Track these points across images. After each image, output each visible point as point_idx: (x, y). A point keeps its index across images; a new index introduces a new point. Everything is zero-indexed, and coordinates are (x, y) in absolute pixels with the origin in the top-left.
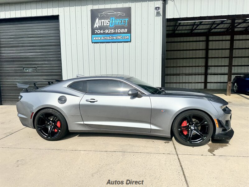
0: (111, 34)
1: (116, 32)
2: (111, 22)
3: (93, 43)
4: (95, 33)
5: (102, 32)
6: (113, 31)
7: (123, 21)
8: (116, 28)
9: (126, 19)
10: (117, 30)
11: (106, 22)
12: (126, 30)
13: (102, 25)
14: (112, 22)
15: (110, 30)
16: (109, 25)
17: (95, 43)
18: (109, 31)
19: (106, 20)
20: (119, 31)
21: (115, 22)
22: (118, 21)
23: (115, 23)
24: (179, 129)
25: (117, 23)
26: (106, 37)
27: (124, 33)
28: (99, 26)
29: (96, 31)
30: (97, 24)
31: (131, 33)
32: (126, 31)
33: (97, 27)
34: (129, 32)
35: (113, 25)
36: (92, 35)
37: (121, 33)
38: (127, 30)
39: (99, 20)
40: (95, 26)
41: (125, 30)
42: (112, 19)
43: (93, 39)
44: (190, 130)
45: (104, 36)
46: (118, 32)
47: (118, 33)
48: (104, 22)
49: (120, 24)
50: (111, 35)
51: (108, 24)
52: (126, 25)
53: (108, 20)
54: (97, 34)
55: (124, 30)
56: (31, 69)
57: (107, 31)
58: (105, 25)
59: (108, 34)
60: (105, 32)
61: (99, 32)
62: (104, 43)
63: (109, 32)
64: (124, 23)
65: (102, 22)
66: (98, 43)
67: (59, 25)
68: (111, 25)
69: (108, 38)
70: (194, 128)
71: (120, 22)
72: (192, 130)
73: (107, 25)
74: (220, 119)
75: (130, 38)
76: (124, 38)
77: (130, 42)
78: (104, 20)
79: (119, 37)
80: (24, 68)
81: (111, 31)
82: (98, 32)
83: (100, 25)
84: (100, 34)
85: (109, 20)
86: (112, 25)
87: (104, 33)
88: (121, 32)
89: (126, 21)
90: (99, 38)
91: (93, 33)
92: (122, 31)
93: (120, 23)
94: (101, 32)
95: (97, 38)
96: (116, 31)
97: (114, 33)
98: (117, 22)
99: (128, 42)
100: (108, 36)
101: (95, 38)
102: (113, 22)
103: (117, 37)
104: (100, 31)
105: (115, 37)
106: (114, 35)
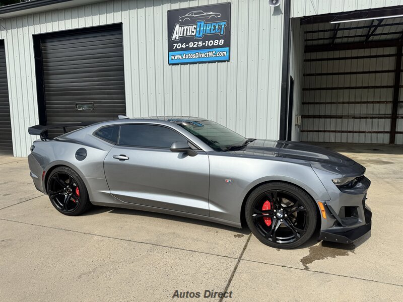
0: (198, 48)
1: (206, 45)
2: (198, 29)
3: (170, 65)
4: (174, 48)
5: (184, 47)
6: (201, 44)
7: (217, 27)
8: (205, 38)
9: (222, 23)
10: (207, 42)
11: (191, 30)
12: (222, 42)
13: (185, 35)
14: (200, 29)
15: (197, 43)
16: (194, 34)
17: (173, 64)
18: (194, 44)
19: (191, 27)
20: (210, 43)
21: (205, 28)
22: (210, 28)
23: (205, 31)
24: (254, 215)
25: (207, 31)
26: (189, 55)
27: (219, 46)
28: (179, 37)
29: (176, 45)
31: (229, 47)
33: (177, 38)
34: (227, 44)
35: (201, 34)
36: (169, 51)
37: (213, 47)
38: (223, 41)
39: (179, 26)
40: (174, 37)
42: (201, 25)
43: (170, 59)
44: (275, 217)
45: (187, 52)
46: (209, 45)
47: (208, 47)
48: (187, 30)
49: (212, 32)
50: (198, 51)
51: (193, 32)
52: (222, 33)
53: (194, 26)
54: (177, 50)
55: (219, 42)
56: (85, 106)
57: (191, 45)
58: (188, 34)
59: (193, 49)
60: (189, 46)
62: (188, 64)
63: (195, 46)
64: (219, 31)
65: (184, 30)
66: (178, 64)
67: (122, 38)
68: (197, 35)
69: (194, 56)
70: (282, 216)
71: (212, 28)
72: (278, 219)
73: (191, 35)
74: (329, 204)
75: (228, 55)
76: (218, 54)
77: (228, 61)
78: (187, 27)
79: (211, 54)
80: (77, 104)
81: (198, 45)
82: (178, 47)
83: (182, 35)
84: (182, 49)
85: (196, 26)
86: (199, 34)
87: (187, 49)
88: (214, 44)
89: (223, 27)
90: (180, 57)
91: (171, 49)
92: (216, 42)
93: (212, 30)
94: (182, 46)
95: (176, 57)
97: (204, 47)
98: (207, 28)
99: (224, 61)
100: (193, 53)
101: (173, 57)
102: (202, 29)
103: (208, 54)
104: (180, 44)
105: (203, 55)
106: (202, 51)
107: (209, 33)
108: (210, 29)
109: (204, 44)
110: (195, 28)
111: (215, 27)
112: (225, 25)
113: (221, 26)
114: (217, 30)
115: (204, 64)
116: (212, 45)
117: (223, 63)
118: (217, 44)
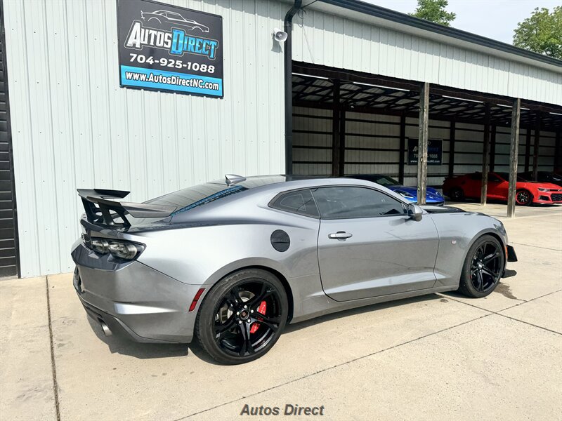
0: (174, 70)
1: (189, 68)
2: (175, 41)
3: (122, 86)
4: (132, 60)
5: (151, 62)
6: (181, 65)
7: (204, 46)
8: (186, 57)
9: (212, 43)
10: (190, 64)
11: (162, 39)
12: (212, 69)
13: (152, 43)
14: (178, 41)
15: (173, 62)
16: (169, 46)
17: (129, 87)
18: (169, 63)
19: (162, 34)
20: (195, 67)
21: (186, 43)
22: (194, 44)
23: (185, 47)
25: (189, 47)
26: (161, 77)
27: (207, 74)
28: (141, 44)
29: (135, 56)
30: (138, 36)
31: (221, 77)
32: (213, 71)
33: (138, 46)
34: (219, 74)
35: (180, 50)
36: (121, 63)
37: (199, 73)
38: (214, 67)
39: (141, 27)
40: (130, 43)
41: (210, 67)
42: (179, 35)
43: (123, 76)
45: (156, 72)
46: (193, 68)
47: (192, 72)
48: (155, 37)
49: (197, 51)
50: (176, 74)
51: (167, 43)
52: (212, 56)
53: (167, 34)
54: (135, 64)
55: (208, 68)
57: (164, 62)
58: (158, 44)
59: (166, 68)
60: (160, 63)
61: (141, 59)
62: (157, 91)
63: (170, 65)
64: (207, 52)
65: (150, 36)
66: (139, 88)
68: (174, 49)
69: (168, 80)
71: (197, 45)
73: (163, 47)
75: (221, 89)
76: (208, 86)
77: (221, 98)
78: (155, 32)
81: (175, 64)
82: (139, 60)
83: (146, 42)
84: (146, 65)
85: (171, 35)
86: (177, 49)
87: (156, 66)
88: (201, 70)
89: (213, 47)
90: (143, 77)
91: (124, 58)
92: (204, 68)
93: (197, 48)
94: (148, 61)
95: (136, 76)
96: (188, 65)
97: (184, 70)
98: (190, 43)
99: (216, 97)
101: (129, 75)
102: (181, 42)
103: (191, 81)
104: (144, 57)
105: (185, 81)
106: (182, 75)
107: (193, 50)
108: (195, 46)
109: (185, 65)
110: (169, 38)
111: (201, 45)
112: (215, 47)
113: (211, 46)
114: (204, 50)
115: (184, 96)
116: (197, 69)
117: (213, 99)
118: (205, 71)
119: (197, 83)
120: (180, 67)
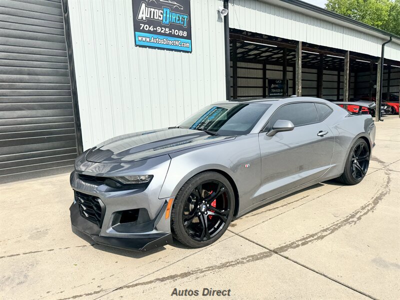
0: (165, 34)
1: (173, 33)
2: (165, 15)
3: (136, 46)
4: (141, 28)
5: (152, 30)
6: (168, 31)
7: (181, 19)
8: (172, 26)
9: (185, 16)
11: (157, 14)
12: (185, 34)
13: (152, 17)
15: (164, 29)
16: (161, 19)
17: (141, 46)
18: (162, 30)
19: (158, 11)
20: (176, 32)
21: (171, 16)
22: (175, 17)
23: (170, 19)
25: (173, 19)
26: (158, 40)
27: (182, 37)
28: (146, 18)
29: (143, 25)
30: (144, 12)
31: (191, 39)
32: (186, 35)
33: (144, 19)
34: (189, 37)
35: (168, 21)
36: (135, 31)
37: (178, 36)
39: (146, 6)
40: (140, 17)
42: (166, 12)
43: (137, 39)
45: (155, 36)
47: (174, 36)
48: (154, 12)
49: (177, 22)
50: (166, 37)
51: (160, 17)
52: (185, 25)
53: (160, 11)
54: (143, 31)
55: (183, 33)
57: (159, 29)
58: (155, 18)
59: (160, 34)
60: (157, 30)
61: (146, 27)
62: (156, 49)
63: (162, 32)
64: (183, 22)
65: (151, 12)
66: (145, 47)
68: (164, 21)
69: (162, 41)
73: (158, 19)
75: (190, 47)
76: (183, 45)
77: (191, 52)
78: (154, 10)
81: (165, 31)
82: (145, 28)
83: (149, 16)
84: (149, 32)
85: (162, 12)
86: (166, 20)
87: (155, 32)
90: (148, 40)
91: (137, 28)
92: (181, 33)
94: (150, 29)
95: (144, 39)
97: (170, 35)
98: (173, 17)
99: (188, 52)
100: (161, 38)
101: (140, 38)
102: (168, 16)
103: (174, 42)
104: (148, 26)
105: (171, 42)
106: (169, 38)
107: (175, 21)
108: (176, 19)
109: (171, 32)
111: (179, 18)
112: (187, 19)
113: (184, 19)
114: (181, 21)
115: (171, 52)
116: (177, 34)
117: (186, 54)
118: (182, 35)
119: (178, 43)
120: (168, 33)
